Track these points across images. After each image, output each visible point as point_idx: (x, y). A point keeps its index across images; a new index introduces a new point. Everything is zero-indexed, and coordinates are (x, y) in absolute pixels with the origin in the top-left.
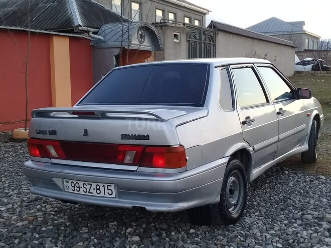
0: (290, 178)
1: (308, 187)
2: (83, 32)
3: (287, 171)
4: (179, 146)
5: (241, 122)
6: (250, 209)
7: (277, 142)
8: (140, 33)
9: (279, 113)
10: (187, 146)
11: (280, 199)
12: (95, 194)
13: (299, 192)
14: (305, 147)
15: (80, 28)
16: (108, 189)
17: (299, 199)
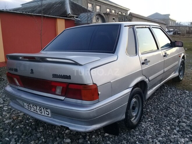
0: (168, 91)
1: (179, 99)
2: (71, 17)
3: (166, 86)
4: (92, 84)
5: (141, 63)
6: (145, 115)
7: (163, 73)
8: (97, 17)
9: (164, 56)
10: (98, 84)
11: (163, 107)
12: (39, 113)
13: (175, 103)
14: (177, 74)
15: (70, 15)
16: (47, 111)
17: (175, 108)
